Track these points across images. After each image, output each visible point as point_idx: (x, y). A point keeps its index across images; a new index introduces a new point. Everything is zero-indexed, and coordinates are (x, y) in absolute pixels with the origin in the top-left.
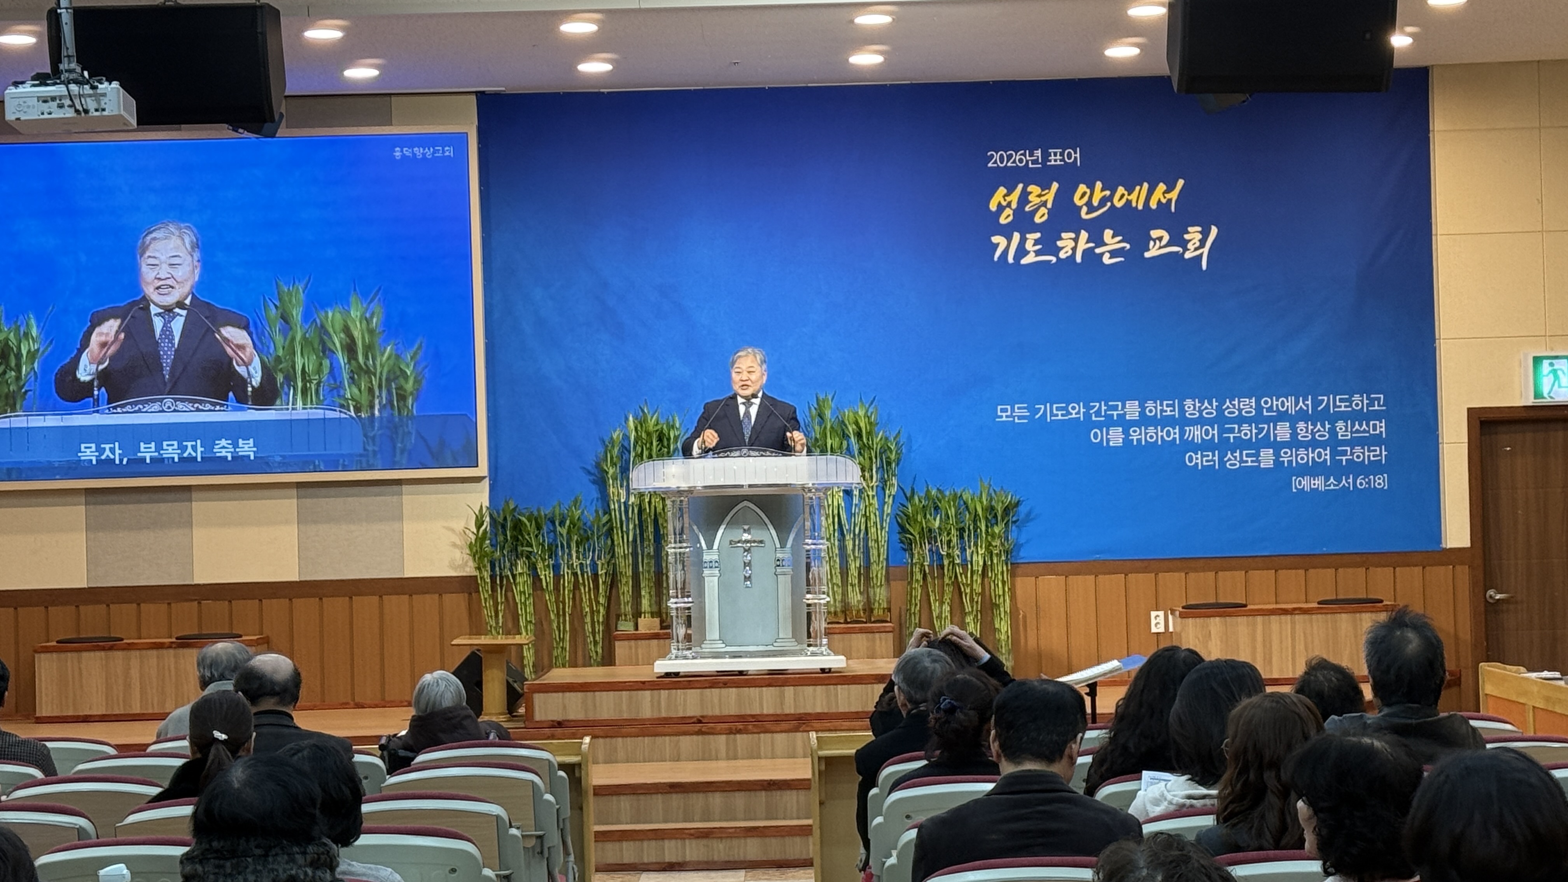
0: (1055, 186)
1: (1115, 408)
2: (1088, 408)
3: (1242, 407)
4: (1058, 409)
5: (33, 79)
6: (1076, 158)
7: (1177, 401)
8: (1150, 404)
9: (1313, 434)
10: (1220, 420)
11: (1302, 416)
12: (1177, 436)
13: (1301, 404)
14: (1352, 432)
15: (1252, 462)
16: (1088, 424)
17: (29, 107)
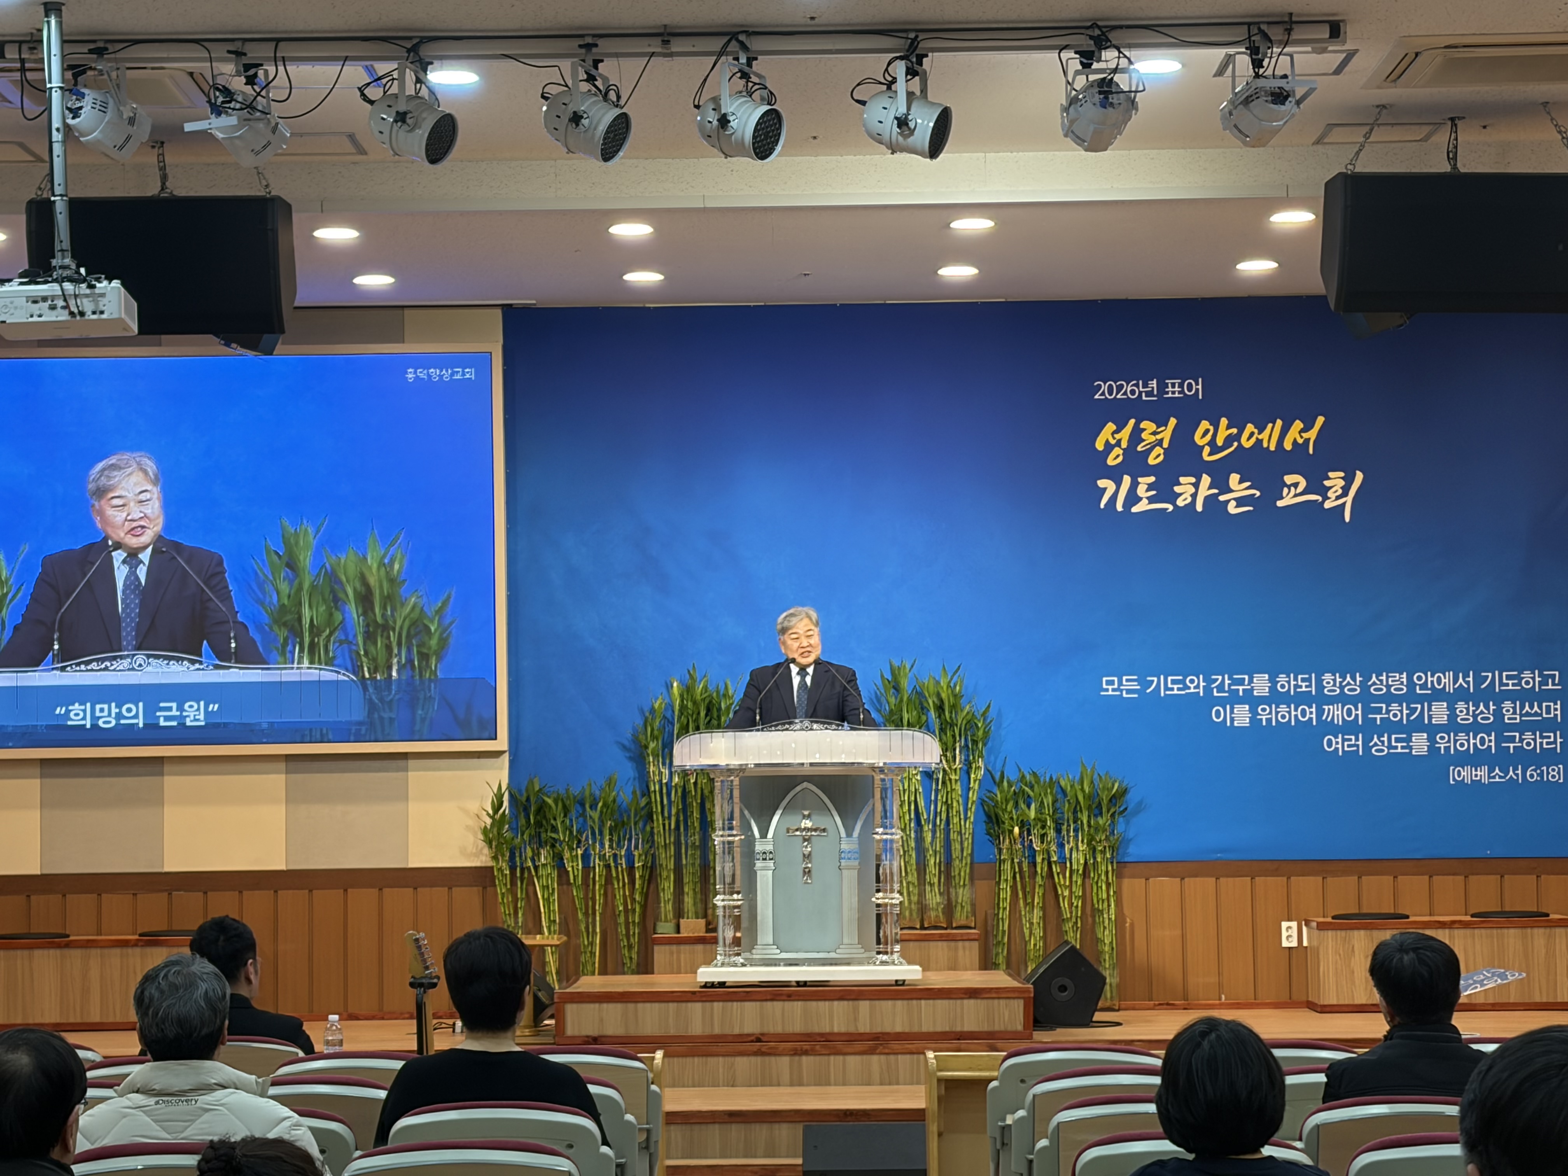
0: (1173, 422)
1: (1241, 682)
2: (1209, 681)
3: (1390, 683)
4: (1174, 682)
5: (21, 276)
6: (1197, 390)
7: (1313, 675)
8: (1282, 679)
9: (1475, 716)
10: (1365, 698)
11: (1462, 694)
12: (1314, 716)
13: (1461, 680)
14: (1521, 715)
15: (1402, 747)
16: (1209, 701)
17: (16, 308)
